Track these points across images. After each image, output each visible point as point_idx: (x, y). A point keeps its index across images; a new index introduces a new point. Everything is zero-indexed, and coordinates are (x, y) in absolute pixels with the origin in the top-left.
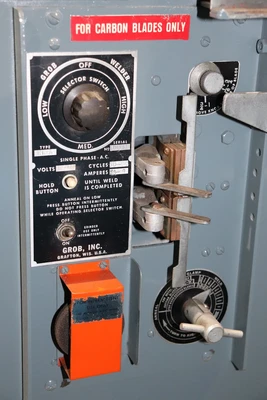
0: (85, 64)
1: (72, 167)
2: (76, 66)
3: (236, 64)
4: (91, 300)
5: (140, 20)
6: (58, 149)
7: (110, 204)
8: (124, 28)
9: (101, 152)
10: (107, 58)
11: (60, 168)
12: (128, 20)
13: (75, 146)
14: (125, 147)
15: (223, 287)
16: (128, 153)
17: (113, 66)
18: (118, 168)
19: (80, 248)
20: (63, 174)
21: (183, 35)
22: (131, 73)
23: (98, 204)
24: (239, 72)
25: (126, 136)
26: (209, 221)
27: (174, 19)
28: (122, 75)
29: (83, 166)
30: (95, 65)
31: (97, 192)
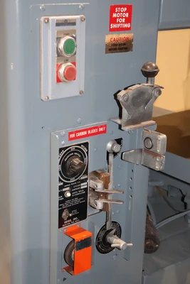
0: (73, 149)
1: (68, 188)
2: (70, 150)
3: (122, 139)
4: (81, 241)
5: (91, 129)
6: (64, 182)
7: (81, 200)
8: (85, 133)
9: (78, 180)
10: (80, 145)
11: (64, 190)
12: (87, 130)
13: (69, 180)
14: (86, 177)
15: (120, 227)
16: (87, 179)
17: (82, 147)
18: (83, 185)
19: (70, 220)
20: (65, 191)
21: (104, 132)
22: (88, 149)
23: (77, 201)
24: (123, 142)
25: (86, 173)
26: (123, 202)
27: (101, 127)
28: (85, 150)
29: (72, 187)
30: (76, 148)
31: (77, 196)
